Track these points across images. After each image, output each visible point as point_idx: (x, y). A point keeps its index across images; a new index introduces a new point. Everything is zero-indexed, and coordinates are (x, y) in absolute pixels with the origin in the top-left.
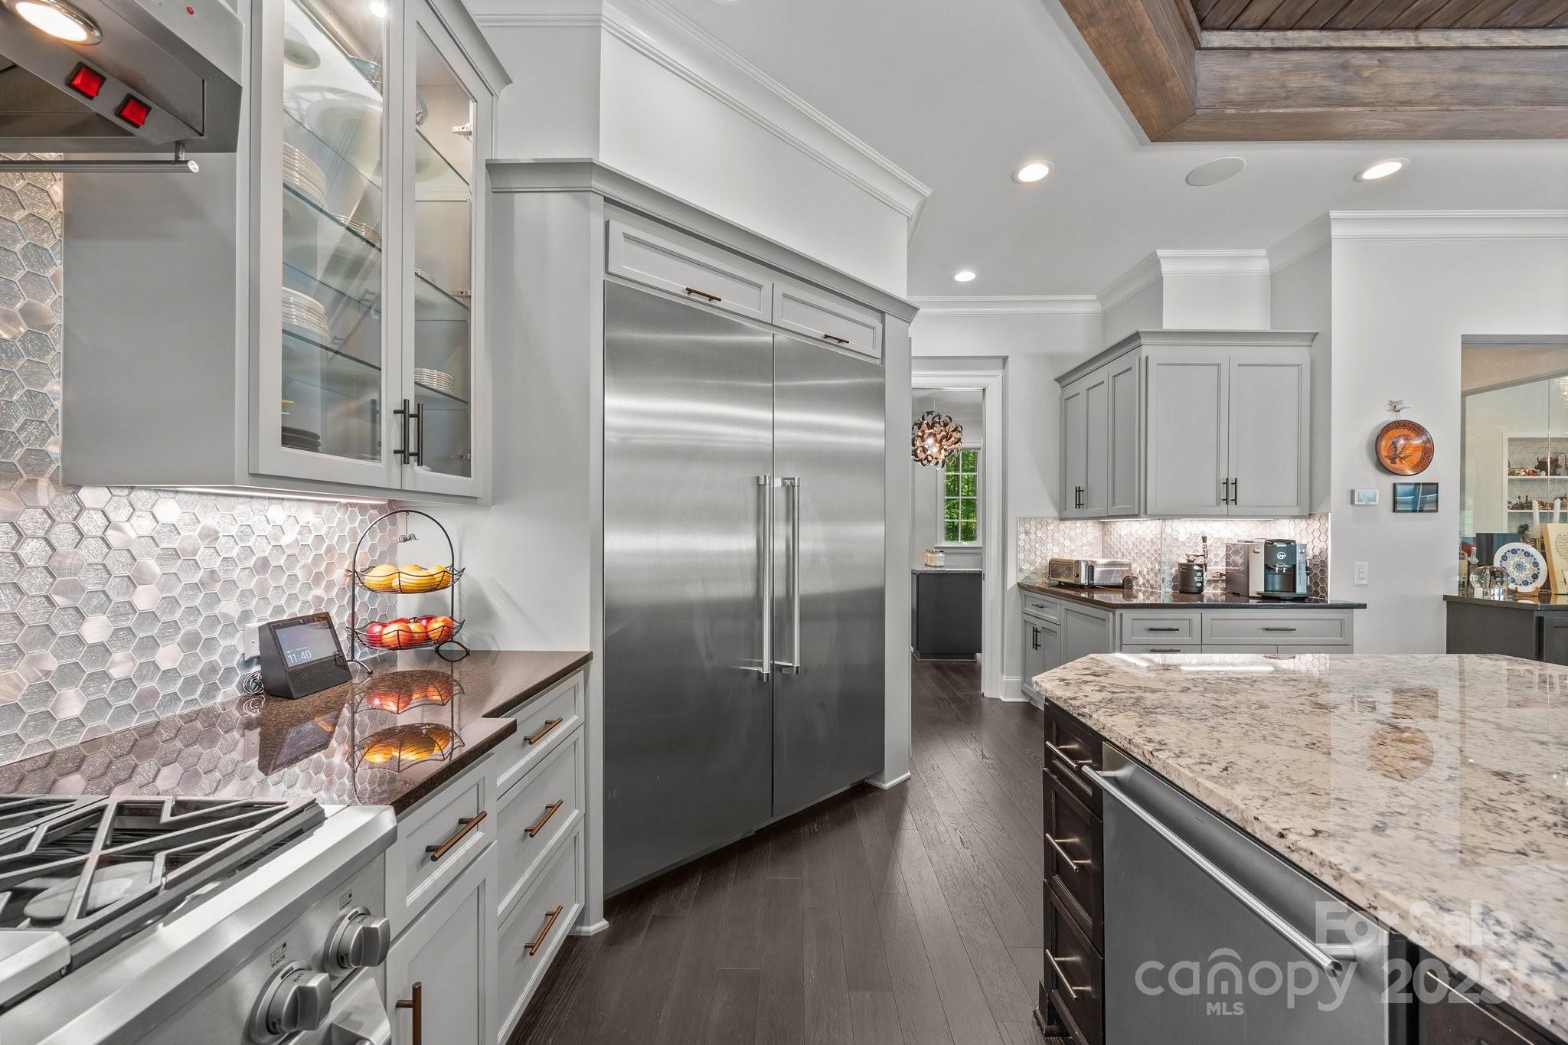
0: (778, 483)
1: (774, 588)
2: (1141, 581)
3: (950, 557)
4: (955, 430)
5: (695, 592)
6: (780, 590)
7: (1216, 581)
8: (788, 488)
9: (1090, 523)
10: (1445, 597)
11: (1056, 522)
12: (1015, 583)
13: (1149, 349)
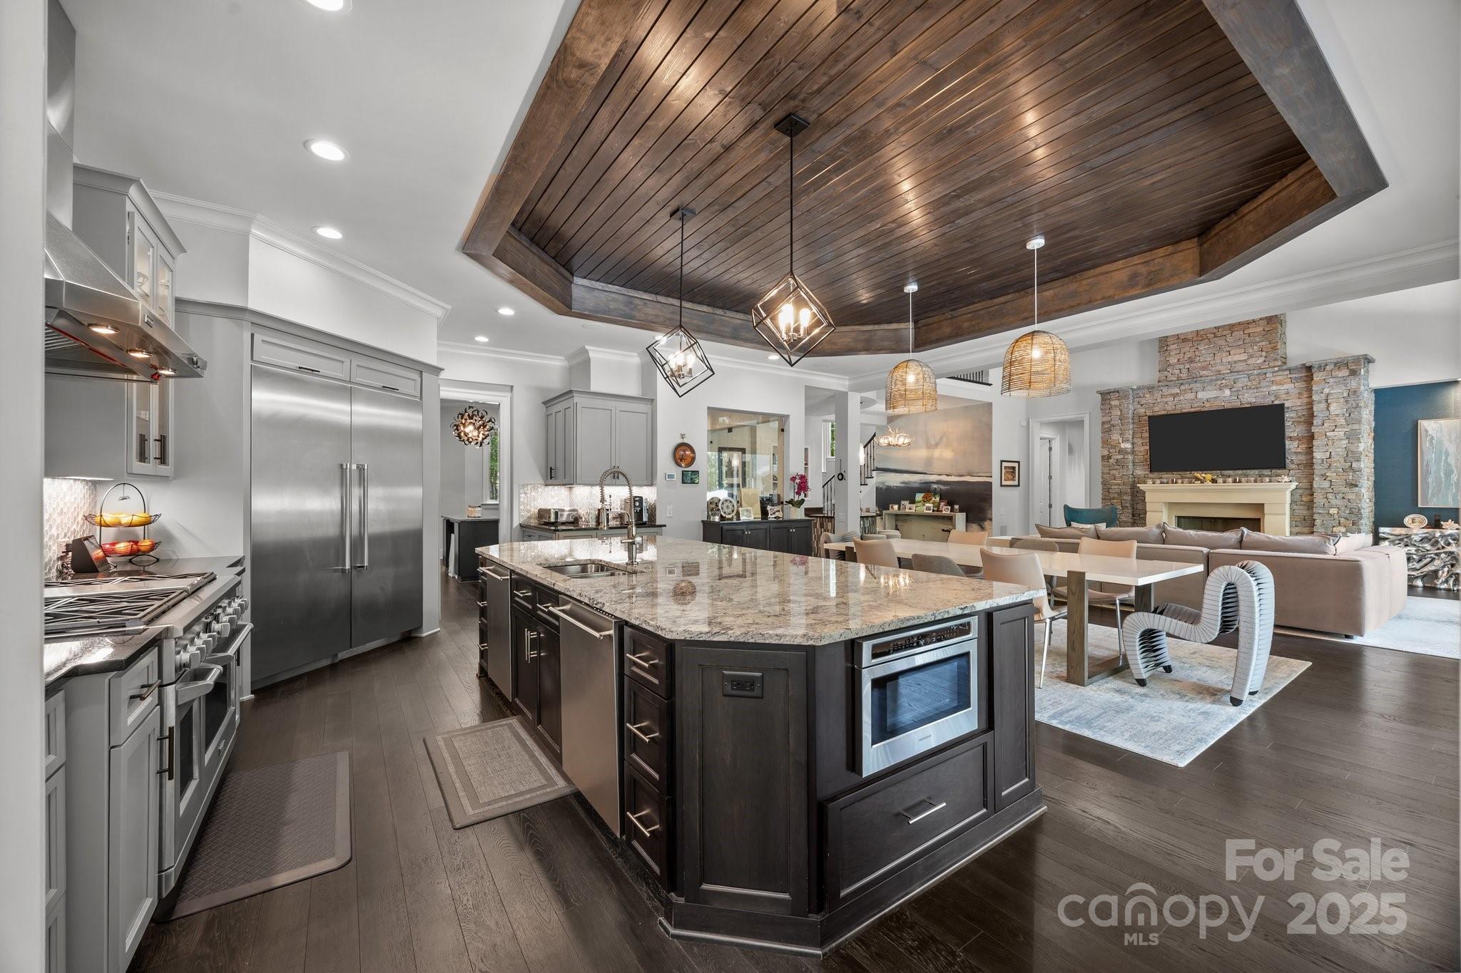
0: (354, 467)
1: (352, 530)
2: (583, 519)
3: (486, 512)
4: (490, 421)
5: (306, 534)
6: (355, 531)
7: (617, 518)
8: (361, 469)
9: (563, 488)
10: (702, 521)
11: (543, 487)
12: (518, 524)
13: (577, 399)
